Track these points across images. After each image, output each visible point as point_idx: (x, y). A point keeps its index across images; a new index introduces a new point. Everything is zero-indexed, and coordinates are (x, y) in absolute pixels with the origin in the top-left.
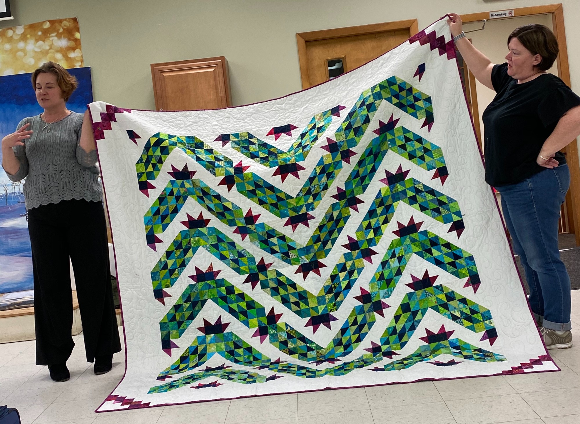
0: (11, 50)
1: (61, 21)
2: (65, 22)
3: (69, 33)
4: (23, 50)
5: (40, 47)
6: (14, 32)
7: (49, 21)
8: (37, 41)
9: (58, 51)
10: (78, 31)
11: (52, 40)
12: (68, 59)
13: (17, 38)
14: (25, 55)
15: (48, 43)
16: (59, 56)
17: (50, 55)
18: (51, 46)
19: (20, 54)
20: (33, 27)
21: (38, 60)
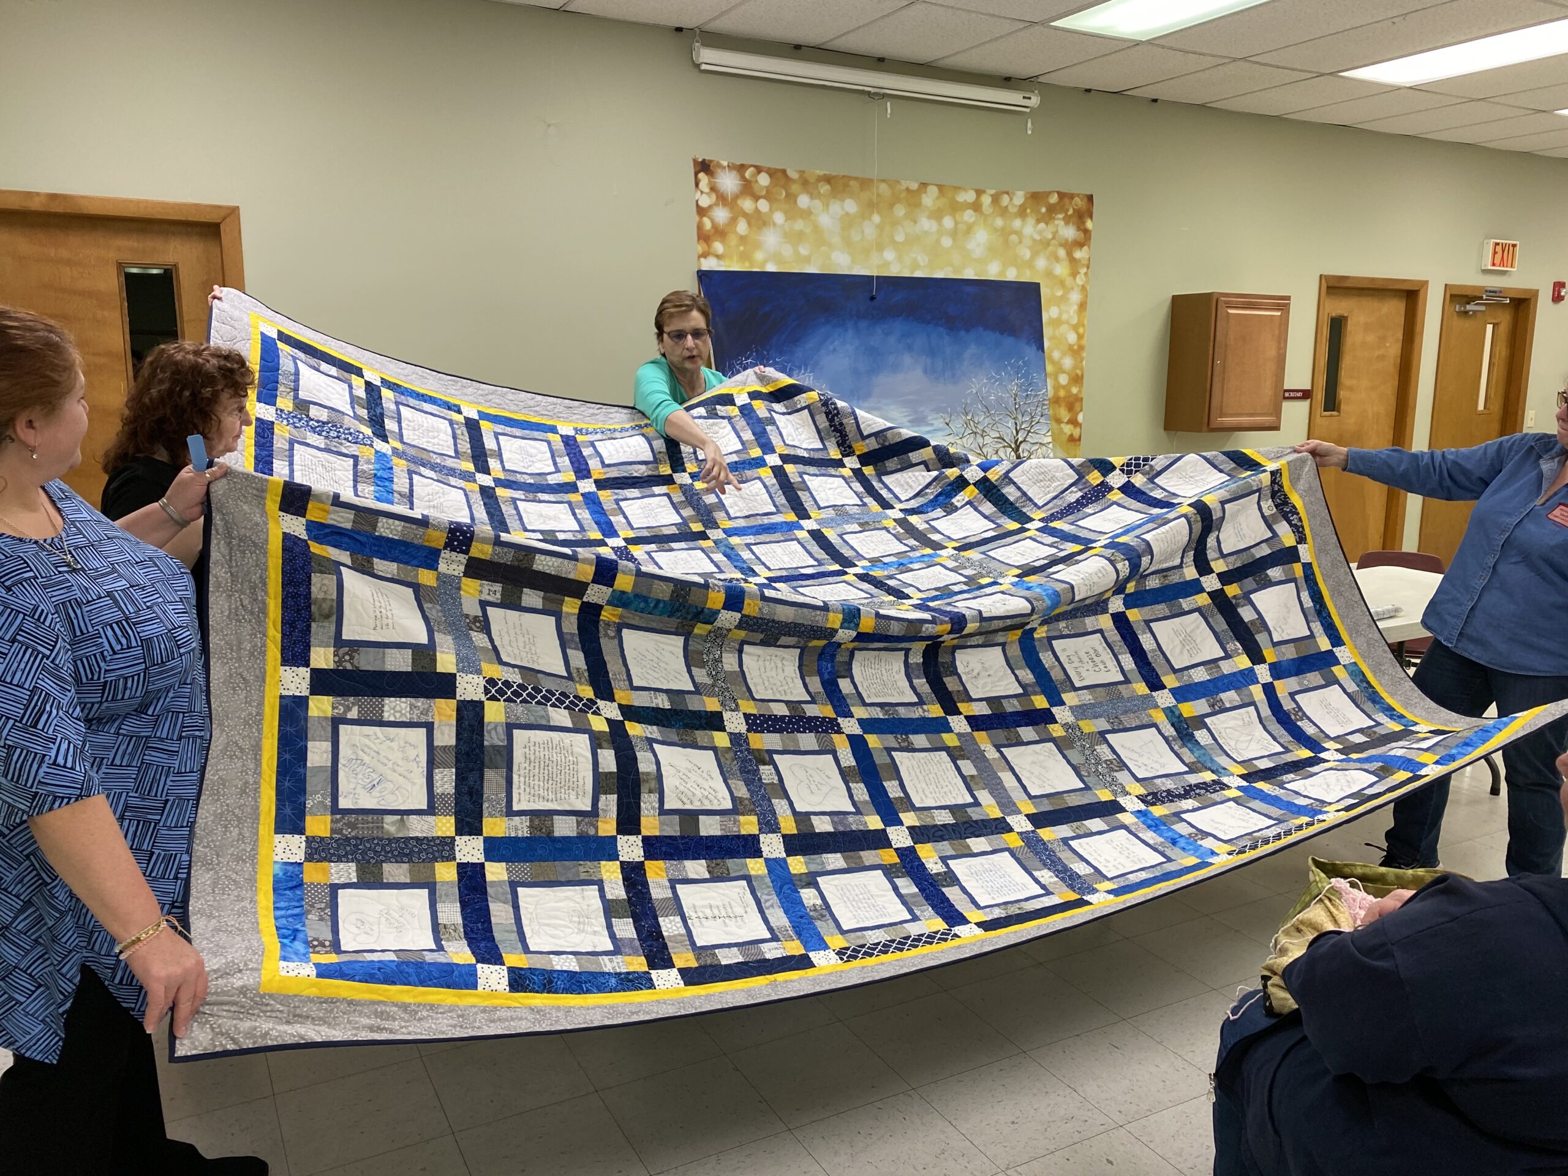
0: (1003, 229)
1: (1072, 197)
2: (1077, 199)
3: (1081, 217)
4: (1018, 233)
5: (1040, 232)
6: (1011, 199)
7: (1058, 193)
8: (1038, 221)
9: (1061, 245)
10: (1091, 217)
11: (1057, 225)
12: (1072, 260)
13: (1013, 210)
14: (1020, 242)
15: (1051, 228)
16: (1062, 253)
17: (1051, 248)
18: (1055, 234)
19: (1014, 238)
20: (1035, 197)
21: (1035, 254)
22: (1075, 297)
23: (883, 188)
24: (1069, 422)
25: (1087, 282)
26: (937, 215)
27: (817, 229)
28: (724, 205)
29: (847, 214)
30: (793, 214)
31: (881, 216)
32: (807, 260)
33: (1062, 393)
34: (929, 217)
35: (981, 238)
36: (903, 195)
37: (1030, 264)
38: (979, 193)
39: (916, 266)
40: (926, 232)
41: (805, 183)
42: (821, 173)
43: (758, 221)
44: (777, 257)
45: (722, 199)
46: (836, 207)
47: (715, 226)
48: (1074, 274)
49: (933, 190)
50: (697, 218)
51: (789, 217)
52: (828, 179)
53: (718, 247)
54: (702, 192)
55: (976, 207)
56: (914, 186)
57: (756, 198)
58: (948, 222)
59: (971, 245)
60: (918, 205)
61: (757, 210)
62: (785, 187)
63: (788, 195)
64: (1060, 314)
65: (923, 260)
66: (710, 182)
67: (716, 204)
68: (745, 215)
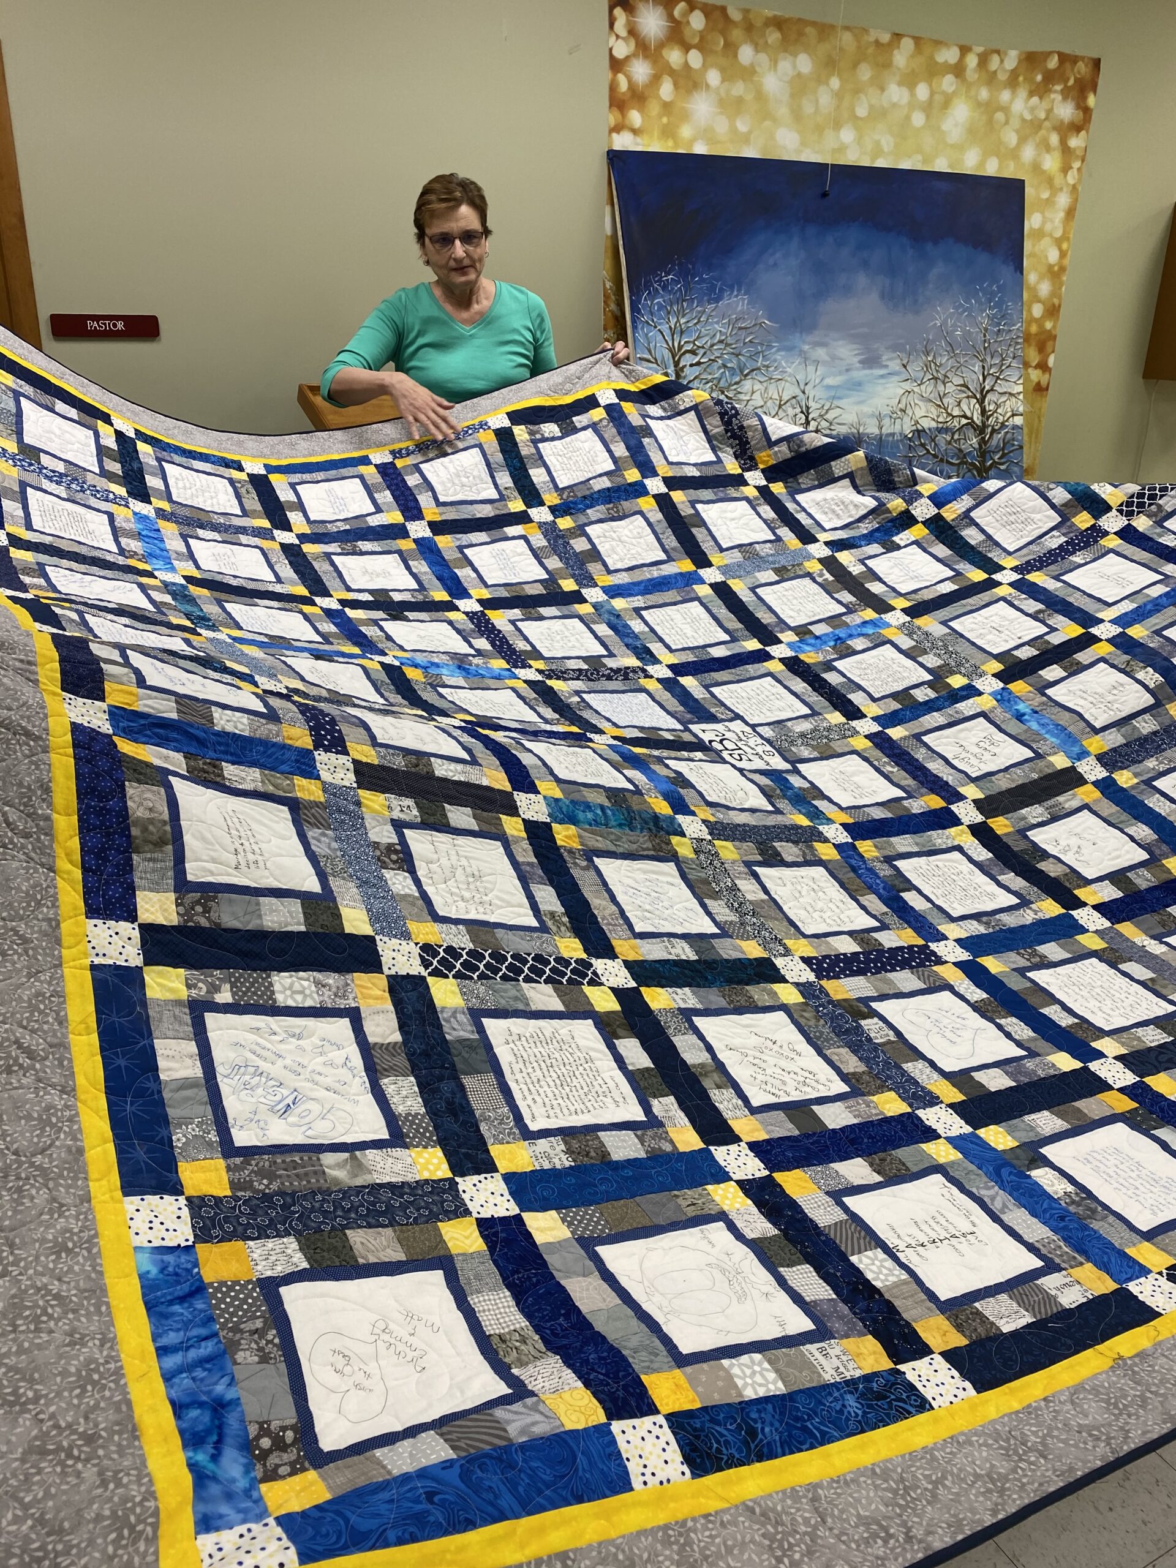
0: (988, 104)
1: (1074, 60)
2: (1080, 64)
3: (1081, 90)
4: (1006, 110)
5: (1032, 110)
6: (1002, 61)
7: (1059, 54)
8: (1031, 94)
9: (1055, 128)
10: (1095, 90)
11: (1053, 101)
12: (1066, 150)
13: (1002, 77)
14: (1007, 122)
15: (1045, 104)
16: (1054, 139)
17: (1043, 132)
18: (1050, 111)
19: (1000, 116)
20: (1032, 59)
21: (1022, 140)
22: (1063, 200)
23: (847, 38)
24: (1037, 367)
25: (1080, 180)
26: (909, 81)
27: (760, 96)
28: (646, 57)
29: (799, 75)
30: (733, 72)
31: (841, 79)
32: (746, 139)
33: (1034, 329)
34: (900, 84)
35: (961, 113)
36: (870, 50)
37: (1014, 154)
38: (965, 50)
39: (878, 152)
40: (894, 105)
41: (749, 27)
42: (768, 13)
43: (687, 81)
44: (707, 134)
45: (643, 47)
46: (785, 65)
47: (632, 86)
48: (1065, 169)
49: (907, 44)
50: (610, 75)
51: (728, 76)
52: (778, 23)
53: (635, 117)
54: (618, 37)
55: (958, 70)
56: (885, 38)
57: (687, 48)
58: (922, 91)
59: (947, 125)
60: (888, 65)
61: (686, 65)
62: (723, 33)
63: (727, 45)
64: (1044, 223)
65: (887, 142)
66: (628, 22)
67: (635, 55)
68: (672, 72)
